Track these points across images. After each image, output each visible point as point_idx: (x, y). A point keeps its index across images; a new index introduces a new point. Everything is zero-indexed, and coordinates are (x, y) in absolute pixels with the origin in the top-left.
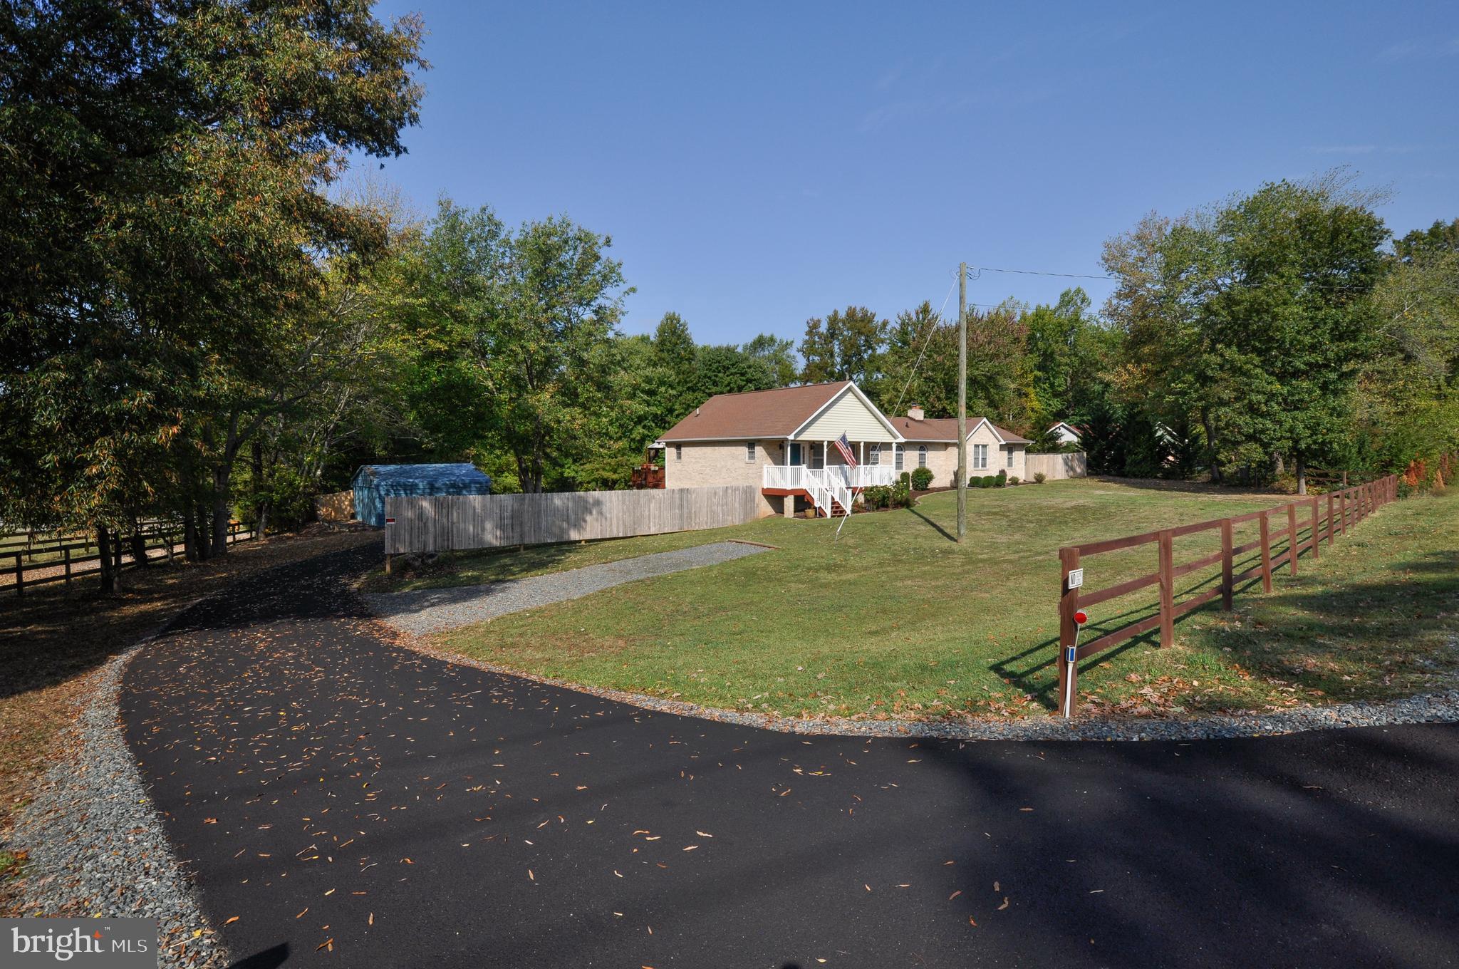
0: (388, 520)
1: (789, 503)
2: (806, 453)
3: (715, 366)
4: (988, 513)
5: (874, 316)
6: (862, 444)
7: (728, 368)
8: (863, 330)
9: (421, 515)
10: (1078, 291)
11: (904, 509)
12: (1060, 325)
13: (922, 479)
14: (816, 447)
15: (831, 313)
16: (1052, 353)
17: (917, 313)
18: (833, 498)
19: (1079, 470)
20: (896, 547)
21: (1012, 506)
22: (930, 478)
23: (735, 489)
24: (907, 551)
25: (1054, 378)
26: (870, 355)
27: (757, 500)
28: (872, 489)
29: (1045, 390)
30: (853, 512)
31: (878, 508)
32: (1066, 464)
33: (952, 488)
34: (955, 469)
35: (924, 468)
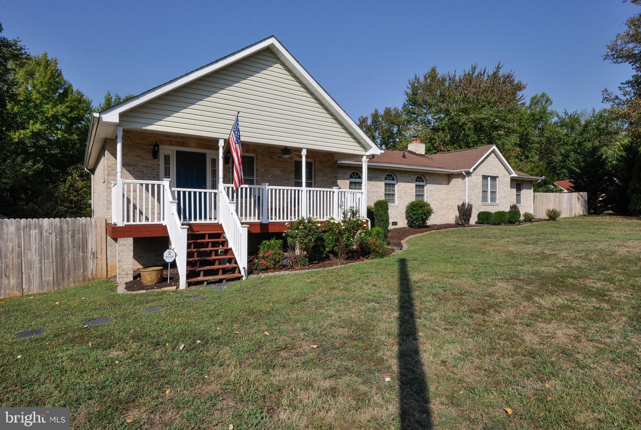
10: (543, 95)
12: (533, 115)
13: (417, 215)
16: (527, 135)
33: (457, 225)
34: (460, 203)
35: (423, 201)
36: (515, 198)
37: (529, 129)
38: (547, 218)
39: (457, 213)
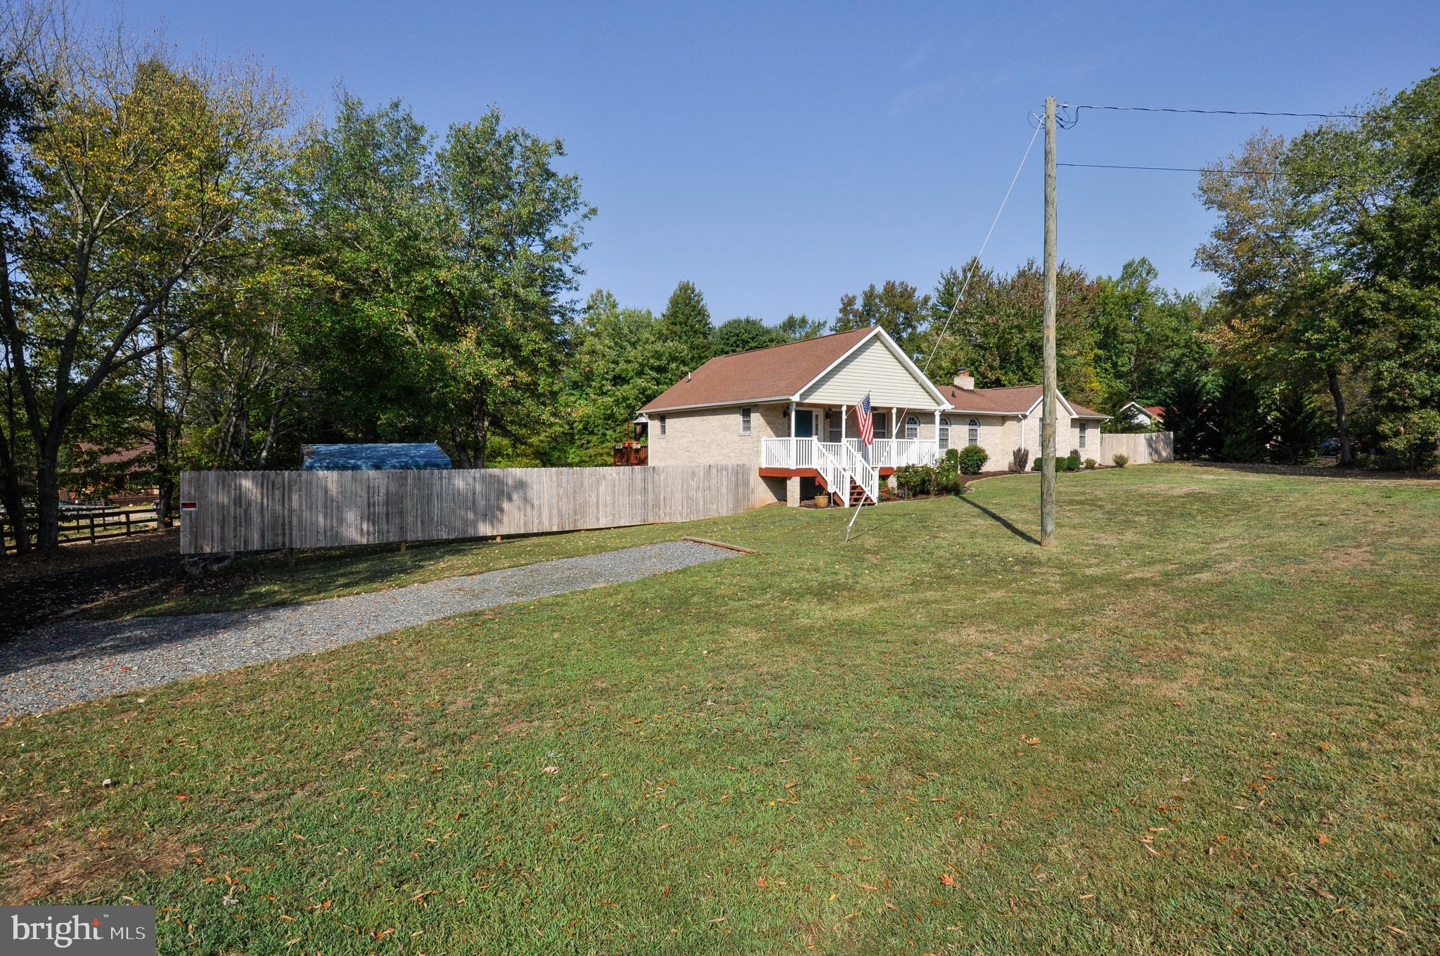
0: (185, 505)
1: (794, 486)
2: (820, 422)
3: (733, 339)
4: (1071, 502)
5: (914, 291)
6: (894, 411)
7: (748, 342)
8: (902, 305)
9: (239, 500)
10: (1143, 261)
11: (952, 497)
12: (1125, 297)
13: (972, 461)
14: (832, 413)
15: (867, 289)
16: (1115, 329)
17: (964, 271)
18: (852, 481)
19: (1164, 454)
20: (941, 553)
21: (1099, 493)
22: (983, 459)
23: (721, 469)
24: (959, 558)
25: (1117, 357)
26: (911, 334)
27: (752, 484)
28: (907, 469)
29: (1106, 370)
30: (881, 499)
31: (915, 495)
32: (1150, 445)
33: (1011, 471)
34: (1016, 449)
35: (976, 447)
36: (1078, 440)
37: (1118, 321)
38: (1114, 464)
39: (1011, 459)
